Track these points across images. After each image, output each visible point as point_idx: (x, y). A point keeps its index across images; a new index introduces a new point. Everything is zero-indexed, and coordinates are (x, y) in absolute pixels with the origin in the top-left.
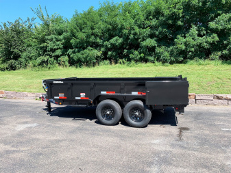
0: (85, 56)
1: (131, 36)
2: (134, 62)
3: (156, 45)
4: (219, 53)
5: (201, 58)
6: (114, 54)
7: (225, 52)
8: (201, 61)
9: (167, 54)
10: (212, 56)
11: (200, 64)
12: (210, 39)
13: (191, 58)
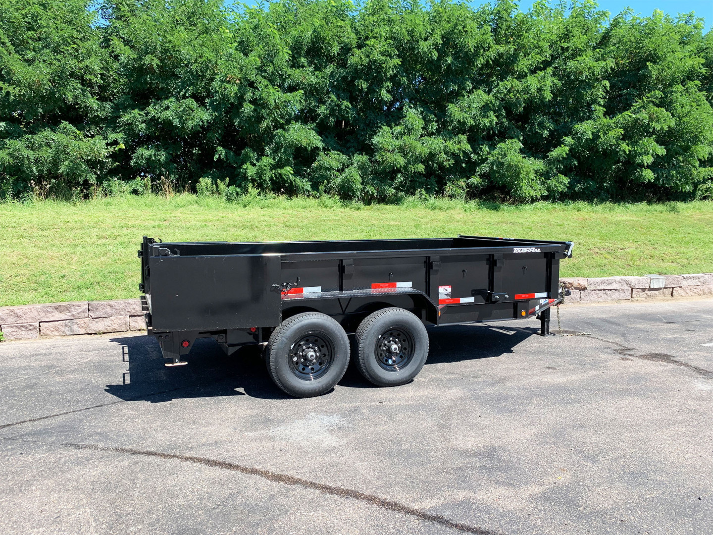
0: (47, 154)
1: (248, 108)
2: (253, 191)
3: (320, 145)
4: (462, 183)
5: (428, 191)
6: (163, 157)
7: (475, 180)
8: (432, 200)
9: (353, 173)
10: (449, 188)
11: (433, 208)
12: (453, 146)
13: (410, 190)
